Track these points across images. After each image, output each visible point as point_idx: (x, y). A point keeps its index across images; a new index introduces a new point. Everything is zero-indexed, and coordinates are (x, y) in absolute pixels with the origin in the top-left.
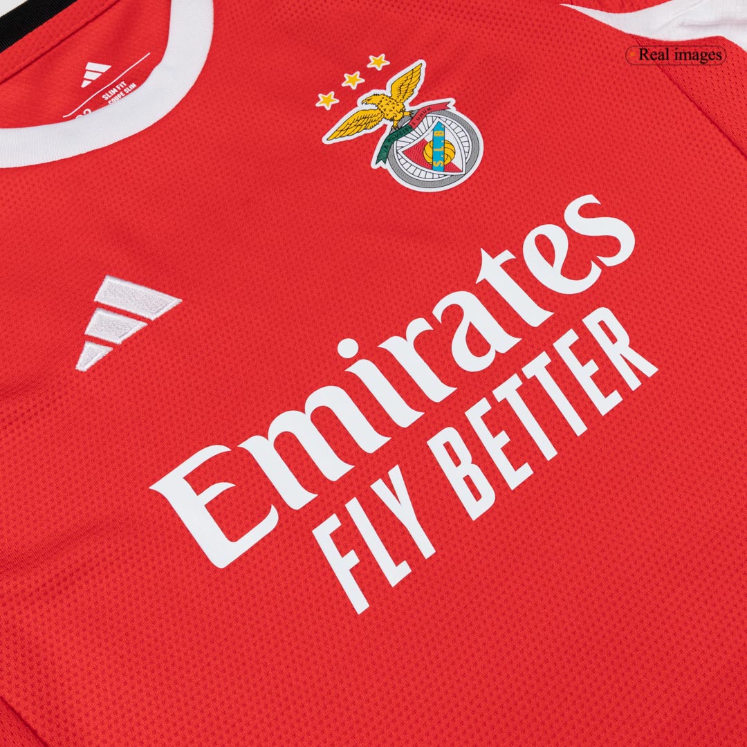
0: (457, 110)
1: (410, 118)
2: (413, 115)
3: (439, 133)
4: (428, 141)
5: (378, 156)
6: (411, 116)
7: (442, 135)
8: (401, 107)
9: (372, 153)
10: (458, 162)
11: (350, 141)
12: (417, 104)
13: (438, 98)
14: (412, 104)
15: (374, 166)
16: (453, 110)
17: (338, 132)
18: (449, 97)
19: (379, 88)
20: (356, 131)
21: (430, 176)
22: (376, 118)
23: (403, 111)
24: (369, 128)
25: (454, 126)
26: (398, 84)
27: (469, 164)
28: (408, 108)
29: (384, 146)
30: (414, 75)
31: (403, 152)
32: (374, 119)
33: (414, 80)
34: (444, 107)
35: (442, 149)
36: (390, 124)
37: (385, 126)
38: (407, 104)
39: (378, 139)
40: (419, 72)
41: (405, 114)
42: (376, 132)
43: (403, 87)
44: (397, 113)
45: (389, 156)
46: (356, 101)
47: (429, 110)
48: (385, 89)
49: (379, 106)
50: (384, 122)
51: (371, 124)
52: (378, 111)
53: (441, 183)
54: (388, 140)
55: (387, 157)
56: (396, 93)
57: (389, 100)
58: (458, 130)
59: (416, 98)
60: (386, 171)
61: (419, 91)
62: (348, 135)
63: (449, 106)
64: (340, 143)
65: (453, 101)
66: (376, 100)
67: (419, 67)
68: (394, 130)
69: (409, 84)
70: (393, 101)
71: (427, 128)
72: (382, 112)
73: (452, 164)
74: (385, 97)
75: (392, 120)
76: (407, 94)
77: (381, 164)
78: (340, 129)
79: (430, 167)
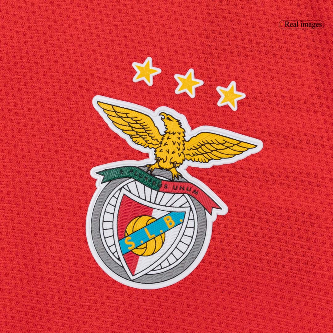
0: (214, 223)
1: (171, 178)
2: (176, 179)
3: (169, 221)
4: (153, 215)
5: (106, 170)
6: (173, 178)
7: (169, 227)
8: (179, 160)
9: (106, 161)
10: (143, 264)
11: (108, 128)
12: (193, 175)
13: (218, 193)
14: (191, 170)
15: (94, 172)
16: (211, 219)
17: (111, 109)
18: (227, 203)
19: (190, 121)
20: (122, 127)
21: (110, 241)
22: (151, 141)
23: (175, 165)
24: (134, 139)
25: (189, 232)
26: (209, 138)
27: (147, 277)
28: (182, 170)
29: (121, 170)
30: (236, 147)
31: (124, 195)
32: (149, 138)
33: (228, 151)
34: (209, 205)
35: (150, 237)
36: (151, 160)
37: (147, 156)
38: (187, 164)
39: (126, 158)
40: (243, 149)
41: (173, 170)
42: (133, 150)
43: (208, 146)
44: (168, 161)
45: (113, 182)
46: (160, 105)
47: (194, 192)
48: (193, 128)
49: (167, 135)
50: (151, 152)
51: (140, 140)
52: (160, 138)
53: (107, 259)
54: (132, 169)
55: (111, 181)
56: (195, 142)
57: (180, 141)
58: (187, 240)
59: (201, 170)
60: (94, 188)
61: (214, 167)
62: (113, 122)
63: (214, 210)
64: (101, 118)
65: (224, 210)
66: (173, 126)
67: (249, 146)
68: (145, 169)
69: (217, 150)
70: (181, 147)
71: (169, 205)
72: (161, 143)
73: (138, 258)
74: (182, 134)
75: (158, 160)
76: (201, 157)
77: (100, 178)
78: (117, 109)
79: (122, 235)
